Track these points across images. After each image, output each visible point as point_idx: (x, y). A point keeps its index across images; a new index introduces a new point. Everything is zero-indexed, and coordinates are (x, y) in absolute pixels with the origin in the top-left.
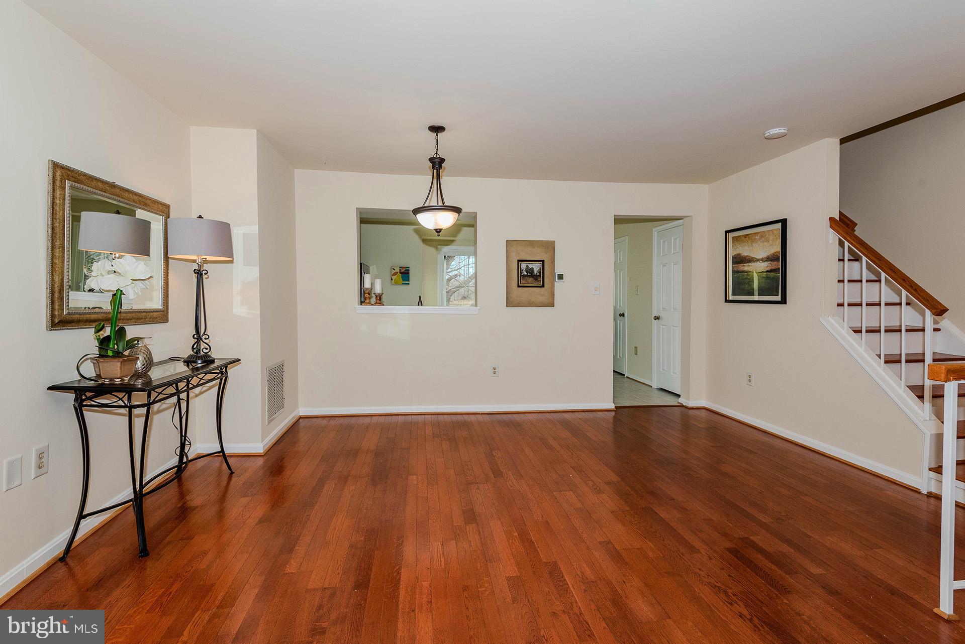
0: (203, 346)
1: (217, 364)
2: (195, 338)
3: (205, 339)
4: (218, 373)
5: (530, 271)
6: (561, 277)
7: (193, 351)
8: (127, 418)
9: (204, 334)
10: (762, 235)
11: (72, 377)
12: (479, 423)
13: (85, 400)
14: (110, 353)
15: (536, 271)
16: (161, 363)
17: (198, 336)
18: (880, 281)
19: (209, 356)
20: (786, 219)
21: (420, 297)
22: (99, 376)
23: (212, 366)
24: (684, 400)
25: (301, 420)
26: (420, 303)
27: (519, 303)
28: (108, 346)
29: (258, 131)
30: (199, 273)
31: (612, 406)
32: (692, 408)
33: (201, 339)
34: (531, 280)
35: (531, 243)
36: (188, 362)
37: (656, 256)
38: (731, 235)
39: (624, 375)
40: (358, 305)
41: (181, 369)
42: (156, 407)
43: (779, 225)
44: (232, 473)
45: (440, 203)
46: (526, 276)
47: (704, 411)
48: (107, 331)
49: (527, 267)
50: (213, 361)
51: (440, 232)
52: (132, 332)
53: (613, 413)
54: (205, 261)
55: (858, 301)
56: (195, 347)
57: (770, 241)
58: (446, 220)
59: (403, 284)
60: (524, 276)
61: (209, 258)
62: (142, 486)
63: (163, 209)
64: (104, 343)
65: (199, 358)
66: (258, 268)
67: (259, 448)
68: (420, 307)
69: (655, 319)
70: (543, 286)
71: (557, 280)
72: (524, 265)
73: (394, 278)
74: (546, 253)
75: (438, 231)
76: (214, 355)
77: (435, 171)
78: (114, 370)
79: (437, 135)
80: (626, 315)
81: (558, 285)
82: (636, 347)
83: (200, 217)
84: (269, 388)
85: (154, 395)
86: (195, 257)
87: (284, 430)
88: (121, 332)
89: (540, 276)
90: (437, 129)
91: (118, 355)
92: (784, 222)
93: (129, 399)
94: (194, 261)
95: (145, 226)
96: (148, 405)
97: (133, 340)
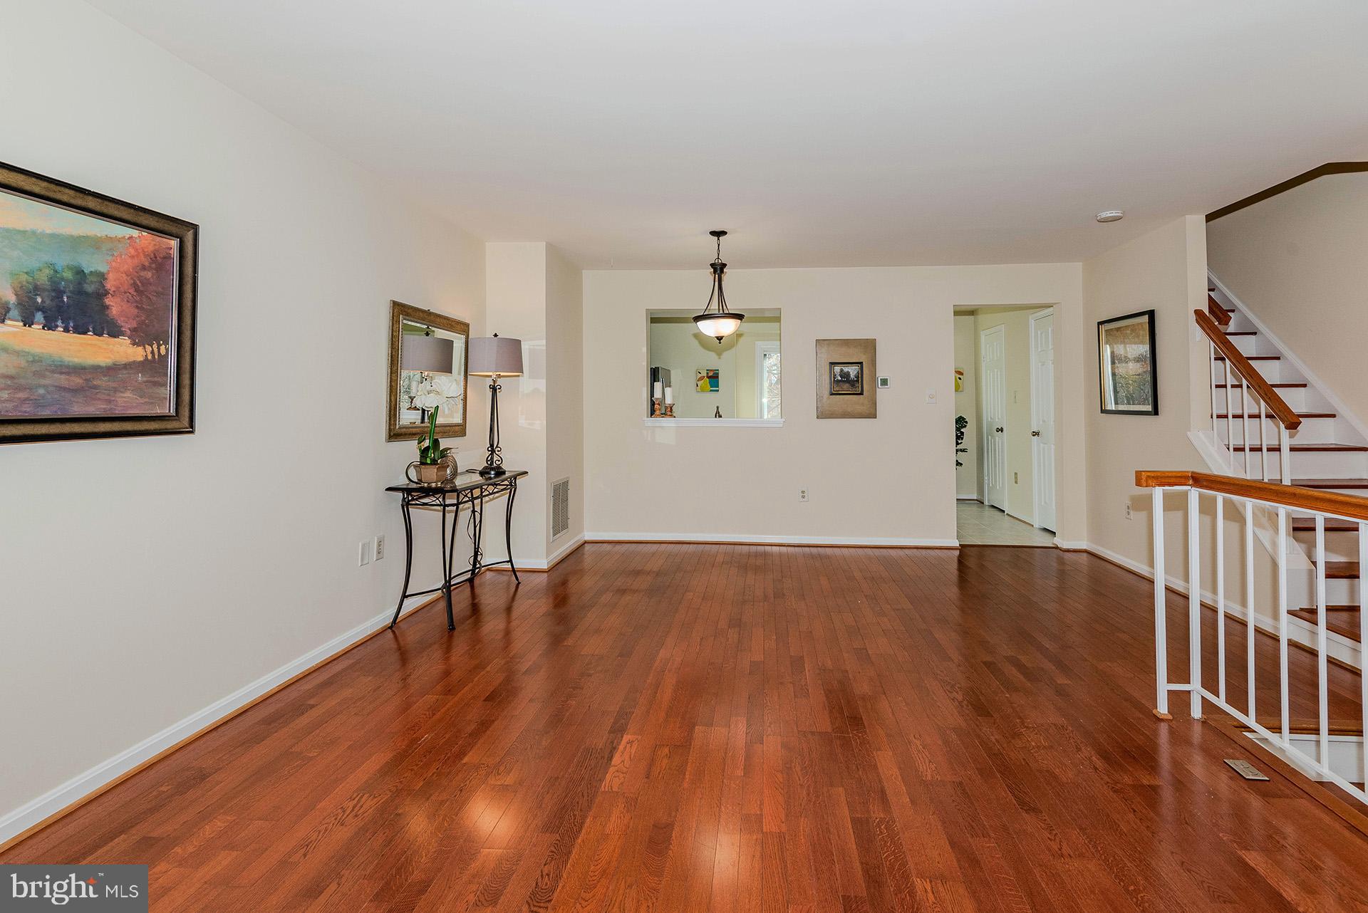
0: (496, 458)
1: (507, 474)
2: (489, 451)
3: (498, 451)
4: (507, 485)
5: (845, 375)
6: (884, 382)
7: (487, 463)
8: (442, 513)
9: (497, 447)
10: (1133, 328)
11: (402, 481)
12: (781, 555)
13: (411, 500)
14: (429, 461)
15: (852, 376)
16: (462, 473)
17: (492, 449)
18: (1241, 386)
19: (501, 468)
20: (1153, 311)
21: (718, 408)
22: (420, 481)
23: (504, 477)
24: (1058, 540)
25: (586, 545)
26: (718, 415)
27: (832, 414)
28: (427, 455)
29: (547, 243)
30: (494, 389)
31: (956, 544)
32: (1068, 551)
33: (495, 452)
34: (846, 386)
35: (846, 343)
36: (482, 474)
37: (1033, 349)
38: (1104, 328)
39: (1004, 511)
40: (647, 417)
41: (477, 478)
42: (461, 506)
43: (1146, 318)
44: (519, 583)
45: (721, 312)
46: (840, 381)
47: (1085, 555)
48: (426, 443)
49: (842, 370)
50: (504, 473)
51: (721, 339)
52: (444, 443)
53: (957, 553)
54: (499, 376)
55: (1224, 412)
56: (489, 459)
57: (1141, 337)
58: (727, 327)
59: (711, 391)
60: (838, 381)
61: (502, 374)
62: (450, 579)
63: (463, 328)
64: (424, 452)
65: (493, 469)
66: (545, 381)
67: (543, 564)
68: (718, 419)
69: (1034, 435)
70: (862, 394)
71: (879, 386)
72: (837, 369)
73: (699, 383)
74: (864, 354)
75: (720, 338)
76: (504, 467)
77: (717, 275)
78: (431, 476)
79: (718, 239)
80: (1005, 430)
81: (881, 393)
82: (1016, 474)
83: (496, 335)
84: (554, 505)
85: (461, 497)
86: (491, 374)
87: (568, 551)
88: (436, 443)
89: (858, 381)
90: (718, 234)
91: (434, 462)
92: (1151, 314)
93: (444, 499)
94: (491, 376)
95: (449, 345)
96: (457, 505)
97: (446, 450)
